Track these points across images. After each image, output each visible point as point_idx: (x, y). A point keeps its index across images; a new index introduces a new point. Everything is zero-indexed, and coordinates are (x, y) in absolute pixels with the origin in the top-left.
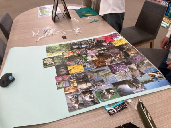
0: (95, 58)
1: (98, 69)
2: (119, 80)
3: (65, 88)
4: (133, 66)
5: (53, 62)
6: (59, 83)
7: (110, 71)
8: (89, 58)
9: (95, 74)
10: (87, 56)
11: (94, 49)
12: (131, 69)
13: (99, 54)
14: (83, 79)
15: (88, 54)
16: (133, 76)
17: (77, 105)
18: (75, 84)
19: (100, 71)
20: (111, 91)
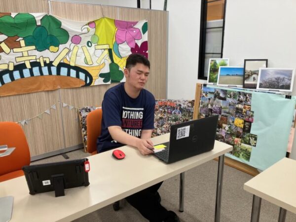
0: (224, 125)
1: (227, 115)
2: (221, 101)
3: (250, 110)
4: (210, 107)
5: (251, 138)
6: (252, 116)
7: (222, 110)
8: (227, 128)
9: (231, 112)
10: (228, 131)
11: (220, 135)
12: (212, 105)
13: (219, 128)
14: (238, 112)
15: (226, 133)
16: (214, 100)
17: (247, 96)
18: (244, 110)
19: (227, 113)
20: (229, 96)
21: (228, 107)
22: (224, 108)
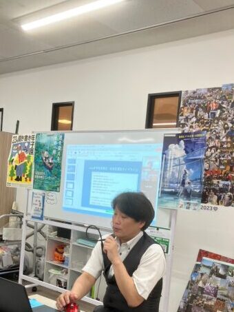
21: (227, 287)
22: (222, 289)
